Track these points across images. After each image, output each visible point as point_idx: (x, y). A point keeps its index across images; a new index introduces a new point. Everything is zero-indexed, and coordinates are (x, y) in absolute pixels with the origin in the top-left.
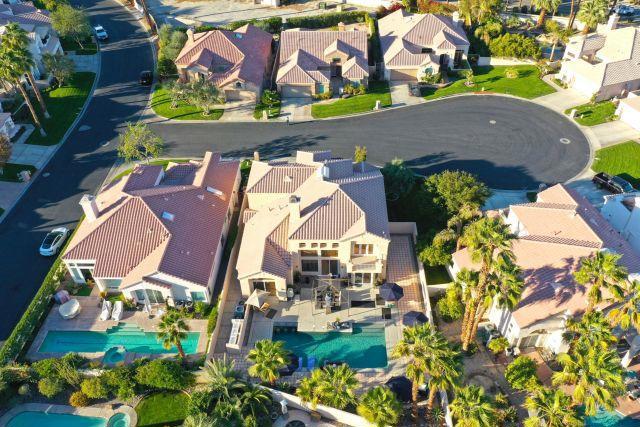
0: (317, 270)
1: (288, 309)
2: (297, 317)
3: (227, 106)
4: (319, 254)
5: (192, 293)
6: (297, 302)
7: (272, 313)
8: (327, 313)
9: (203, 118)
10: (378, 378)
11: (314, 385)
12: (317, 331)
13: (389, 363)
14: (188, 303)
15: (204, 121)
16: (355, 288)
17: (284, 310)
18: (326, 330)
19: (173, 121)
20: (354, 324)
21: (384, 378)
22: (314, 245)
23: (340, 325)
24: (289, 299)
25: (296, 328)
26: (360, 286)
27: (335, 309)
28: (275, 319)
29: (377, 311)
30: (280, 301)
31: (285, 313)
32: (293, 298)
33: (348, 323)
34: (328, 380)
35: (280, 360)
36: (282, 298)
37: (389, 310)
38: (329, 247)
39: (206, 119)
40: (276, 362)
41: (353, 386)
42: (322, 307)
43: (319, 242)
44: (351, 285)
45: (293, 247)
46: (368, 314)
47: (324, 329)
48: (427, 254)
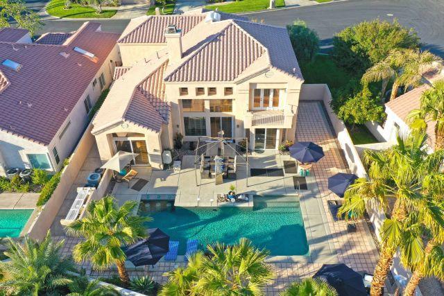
0: (204, 133)
1: (164, 178)
2: (176, 188)
3: (121, 8)
4: (207, 106)
5: (30, 157)
6: (177, 170)
7: (140, 184)
8: (218, 183)
9: (96, 17)
10: (297, 270)
11: (191, 278)
12: (202, 205)
13: (311, 248)
14: (24, 171)
15: (95, 19)
16: (254, 155)
17: (158, 180)
18: (215, 205)
19: (64, 19)
20: (255, 196)
21: (306, 271)
22: (200, 91)
23: (235, 197)
24: (166, 166)
25: (173, 202)
26: (263, 152)
27: (228, 177)
28: (145, 190)
29: (287, 180)
30: (154, 170)
31: (159, 183)
32: (172, 164)
33: (247, 195)
34: (215, 268)
35: (128, 231)
36: (156, 165)
37: (302, 178)
38: (220, 95)
39: (98, 17)
40: (120, 235)
41: (260, 278)
42: (210, 176)
43: (206, 85)
44: (250, 151)
45: (171, 94)
46: (274, 184)
47: (213, 203)
48: (350, 107)
